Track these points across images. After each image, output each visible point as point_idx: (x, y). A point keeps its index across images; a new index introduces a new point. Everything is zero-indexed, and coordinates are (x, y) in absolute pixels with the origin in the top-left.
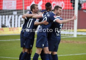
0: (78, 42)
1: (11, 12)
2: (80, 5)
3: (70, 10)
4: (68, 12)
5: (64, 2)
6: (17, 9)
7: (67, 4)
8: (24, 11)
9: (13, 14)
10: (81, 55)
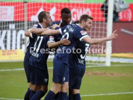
0: (112, 74)
1: (6, 24)
2: (116, 14)
3: (100, 23)
4: (98, 25)
5: (91, 10)
6: (15, 20)
7: (96, 13)
8: (26, 23)
9: (8, 29)
10: (118, 95)
